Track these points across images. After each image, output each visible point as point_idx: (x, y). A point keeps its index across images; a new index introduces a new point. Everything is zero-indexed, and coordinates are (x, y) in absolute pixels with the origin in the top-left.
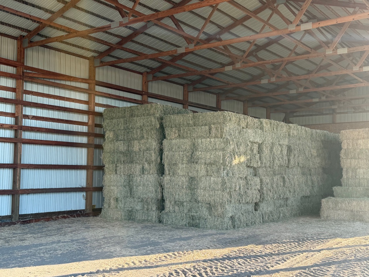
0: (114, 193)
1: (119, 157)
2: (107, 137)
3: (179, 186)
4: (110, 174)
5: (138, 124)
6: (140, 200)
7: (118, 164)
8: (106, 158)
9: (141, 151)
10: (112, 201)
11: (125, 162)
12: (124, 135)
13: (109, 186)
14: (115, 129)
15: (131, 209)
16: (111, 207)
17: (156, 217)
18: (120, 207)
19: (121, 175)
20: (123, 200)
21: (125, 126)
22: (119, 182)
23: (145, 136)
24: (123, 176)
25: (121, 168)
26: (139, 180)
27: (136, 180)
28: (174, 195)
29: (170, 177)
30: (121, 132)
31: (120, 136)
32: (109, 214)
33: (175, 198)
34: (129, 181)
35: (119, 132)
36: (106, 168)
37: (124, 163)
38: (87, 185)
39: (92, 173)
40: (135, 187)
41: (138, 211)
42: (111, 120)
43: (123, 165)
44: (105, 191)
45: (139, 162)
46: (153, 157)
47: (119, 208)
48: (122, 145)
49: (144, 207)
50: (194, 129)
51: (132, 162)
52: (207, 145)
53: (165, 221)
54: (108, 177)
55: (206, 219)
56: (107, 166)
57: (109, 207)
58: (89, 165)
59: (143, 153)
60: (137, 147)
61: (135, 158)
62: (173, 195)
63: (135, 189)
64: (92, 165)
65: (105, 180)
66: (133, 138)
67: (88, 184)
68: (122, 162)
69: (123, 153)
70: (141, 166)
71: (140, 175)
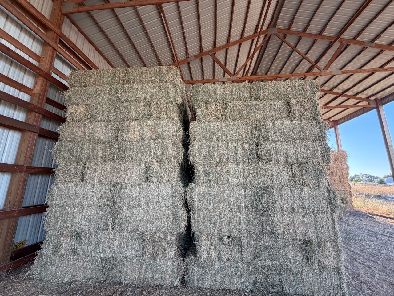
0: (72, 221)
1: (94, 149)
2: (71, 114)
3: (229, 204)
4: (69, 182)
5: (141, 96)
6: (135, 235)
7: (88, 163)
8: (63, 153)
9: (143, 139)
10: (66, 240)
11: (106, 159)
12: (109, 112)
13: (60, 207)
14: (90, 101)
15: (111, 255)
16: (61, 252)
17: (173, 272)
18: (84, 252)
19: (94, 184)
20: (93, 236)
21: (113, 98)
22: (88, 197)
23: (155, 115)
24: (98, 185)
25: (95, 171)
26: (135, 195)
27: (130, 194)
28: (218, 222)
29: (210, 187)
30: (103, 107)
31: (99, 113)
32: (54, 269)
33: (220, 230)
34: (113, 196)
35: (99, 107)
36: (60, 169)
37: (104, 161)
38: (5, 205)
39: (25, 182)
40: (125, 208)
41: (129, 260)
42: (84, 88)
43: (102, 165)
44: (50, 216)
45: (138, 159)
46: (171, 151)
47: (81, 252)
48: (103, 128)
49: (144, 251)
50: (256, 105)
51: (122, 159)
52: (285, 131)
53: (195, 279)
54: (63, 187)
55: (297, 275)
56: (62, 166)
57: (55, 252)
58: (20, 164)
59: (150, 143)
60: (137, 133)
61: (129, 153)
62: (215, 223)
63: (125, 213)
64: (26, 165)
65: (54, 194)
66: (127, 117)
67: (10, 202)
68: (100, 159)
69: (104, 143)
70: (143, 166)
71: (139, 184)
